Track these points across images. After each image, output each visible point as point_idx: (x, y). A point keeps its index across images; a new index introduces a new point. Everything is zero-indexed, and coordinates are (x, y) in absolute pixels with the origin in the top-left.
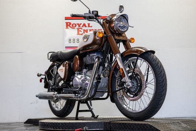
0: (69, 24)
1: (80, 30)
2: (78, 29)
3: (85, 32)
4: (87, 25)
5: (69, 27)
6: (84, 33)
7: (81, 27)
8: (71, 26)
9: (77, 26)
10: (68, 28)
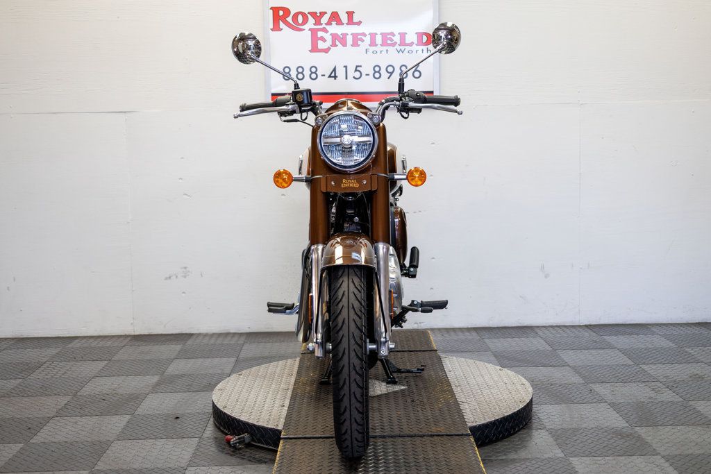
0: (281, 13)
1: (320, 34)
2: (314, 32)
3: (337, 43)
4: (344, 18)
5: (282, 25)
6: (334, 45)
7: (324, 26)
8: (289, 19)
9: (311, 20)
10: (280, 30)
